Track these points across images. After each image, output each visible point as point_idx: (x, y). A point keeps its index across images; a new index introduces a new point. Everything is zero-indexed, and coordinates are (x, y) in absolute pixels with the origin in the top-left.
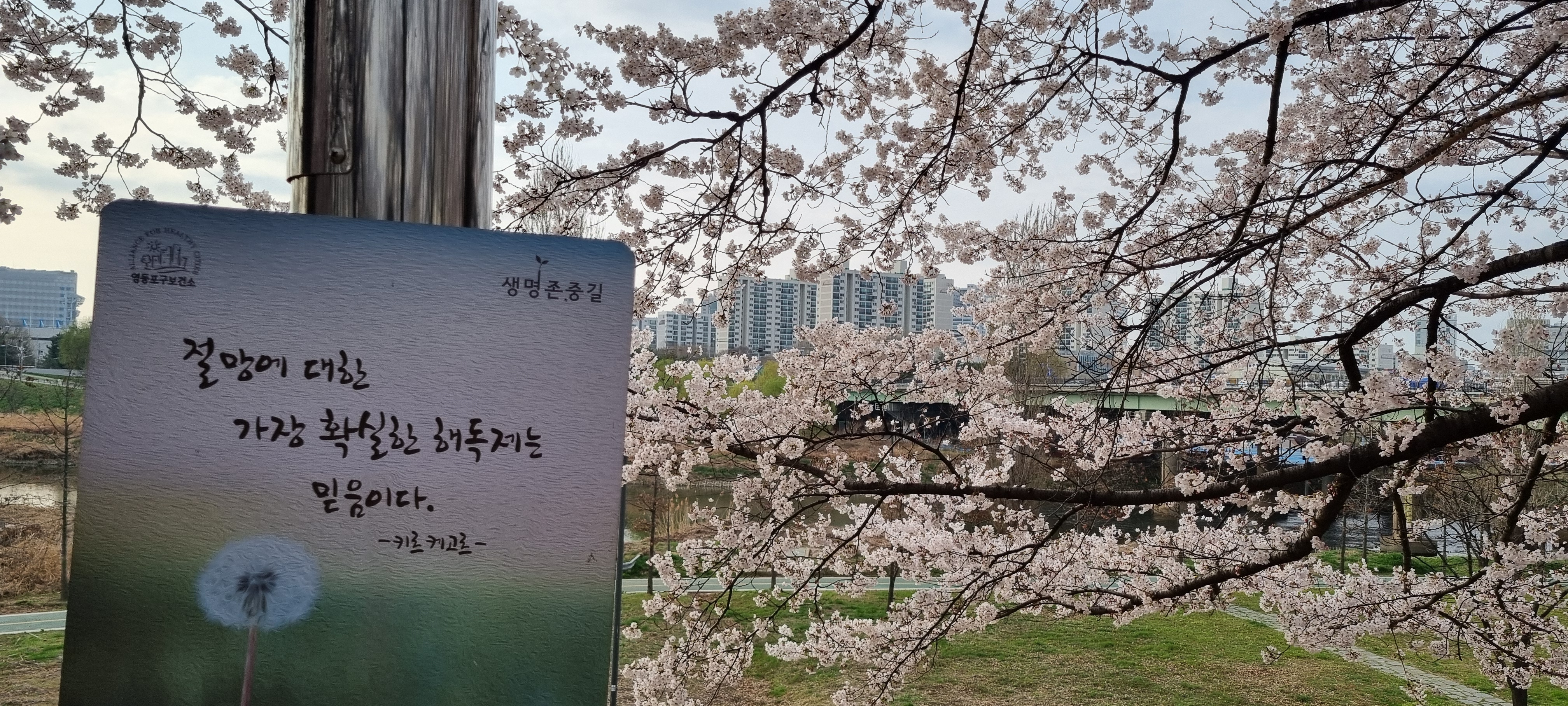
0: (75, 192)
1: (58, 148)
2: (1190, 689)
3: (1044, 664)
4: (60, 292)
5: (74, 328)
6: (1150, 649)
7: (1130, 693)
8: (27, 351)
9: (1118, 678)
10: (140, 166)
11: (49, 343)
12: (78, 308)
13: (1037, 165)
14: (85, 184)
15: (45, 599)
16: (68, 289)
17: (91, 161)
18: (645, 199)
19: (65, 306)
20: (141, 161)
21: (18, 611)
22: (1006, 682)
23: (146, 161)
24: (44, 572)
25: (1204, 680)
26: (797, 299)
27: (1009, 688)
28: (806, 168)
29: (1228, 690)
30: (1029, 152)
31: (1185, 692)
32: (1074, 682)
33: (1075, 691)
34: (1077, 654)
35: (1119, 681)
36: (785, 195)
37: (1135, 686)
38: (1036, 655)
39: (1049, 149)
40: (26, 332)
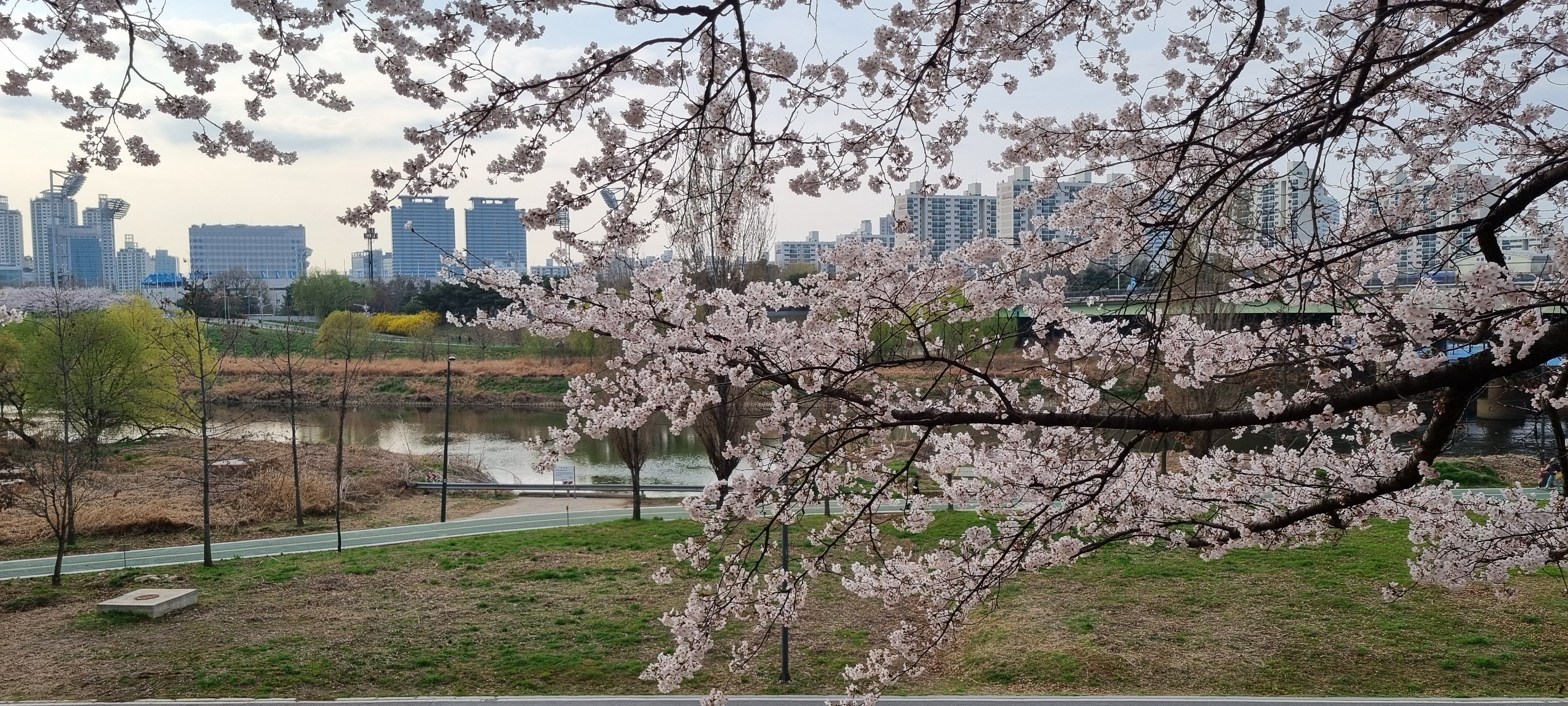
0: (81, 146)
1: (62, 100)
2: (1399, 609)
3: (1235, 583)
4: (291, 245)
5: (304, 277)
6: (1355, 567)
7: (1330, 613)
8: (266, 300)
9: (1317, 598)
10: (142, 117)
11: (284, 293)
12: (308, 260)
13: (1119, 50)
14: (89, 137)
15: (284, 526)
16: (298, 242)
17: (96, 113)
18: (625, 115)
19: (296, 257)
20: (143, 111)
21: (262, 536)
22: (1192, 601)
23: (148, 112)
24: (282, 501)
25: (1415, 600)
26: (976, 215)
27: (1195, 609)
28: (801, 68)
29: (1443, 610)
30: (1106, 35)
31: (1392, 613)
32: (1268, 603)
33: (1269, 612)
34: (1272, 573)
35: (1318, 601)
36: (783, 102)
37: (1335, 605)
38: (1227, 574)
39: (1130, 30)
40: (264, 284)
